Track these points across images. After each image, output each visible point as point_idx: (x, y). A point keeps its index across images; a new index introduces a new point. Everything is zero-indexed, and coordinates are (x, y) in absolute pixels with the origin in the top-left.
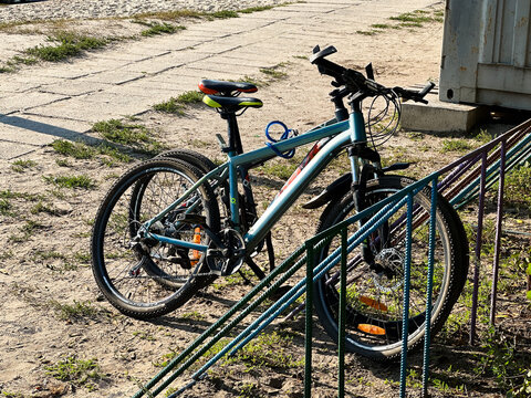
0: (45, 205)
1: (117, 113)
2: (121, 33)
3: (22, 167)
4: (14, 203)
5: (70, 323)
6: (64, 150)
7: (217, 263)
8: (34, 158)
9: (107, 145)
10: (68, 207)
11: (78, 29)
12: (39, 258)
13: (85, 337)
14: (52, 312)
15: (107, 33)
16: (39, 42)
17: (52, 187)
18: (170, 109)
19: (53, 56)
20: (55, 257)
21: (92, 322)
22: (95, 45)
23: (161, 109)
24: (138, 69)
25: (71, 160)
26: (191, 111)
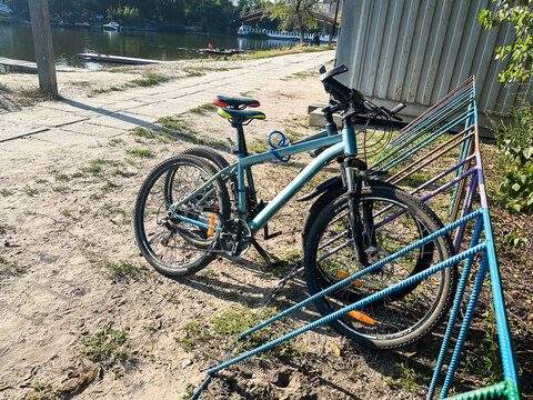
0: (121, 169)
1: (171, 113)
2: (176, 75)
3: (115, 142)
4: (103, 167)
5: (115, 282)
6: (141, 133)
7: (228, 244)
8: (123, 137)
9: (164, 130)
10: (135, 171)
11: (157, 73)
12: (107, 212)
13: (123, 299)
14: (103, 269)
15: (171, 75)
16: (139, 77)
17: (129, 157)
18: (197, 111)
19: (144, 84)
20: (118, 212)
21: (133, 281)
22: (164, 80)
23: (193, 111)
24: (184, 91)
25: (143, 139)
26: (208, 113)
